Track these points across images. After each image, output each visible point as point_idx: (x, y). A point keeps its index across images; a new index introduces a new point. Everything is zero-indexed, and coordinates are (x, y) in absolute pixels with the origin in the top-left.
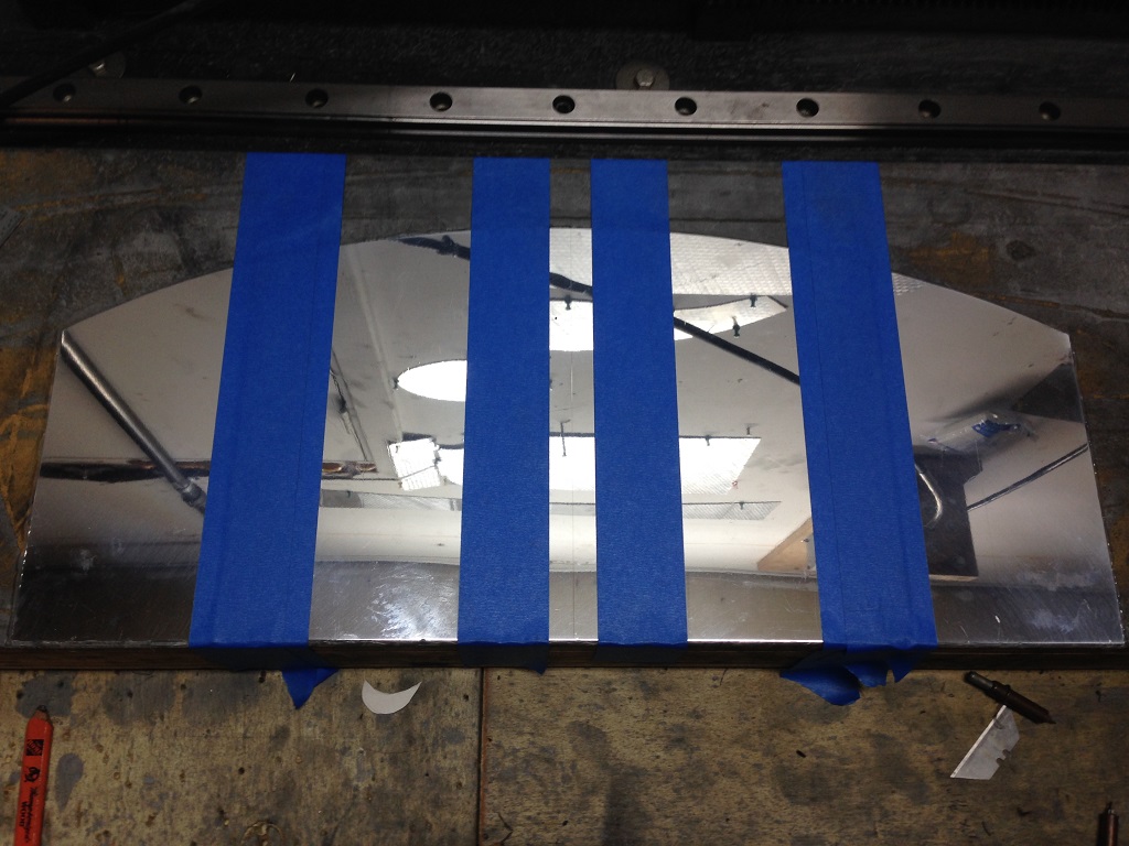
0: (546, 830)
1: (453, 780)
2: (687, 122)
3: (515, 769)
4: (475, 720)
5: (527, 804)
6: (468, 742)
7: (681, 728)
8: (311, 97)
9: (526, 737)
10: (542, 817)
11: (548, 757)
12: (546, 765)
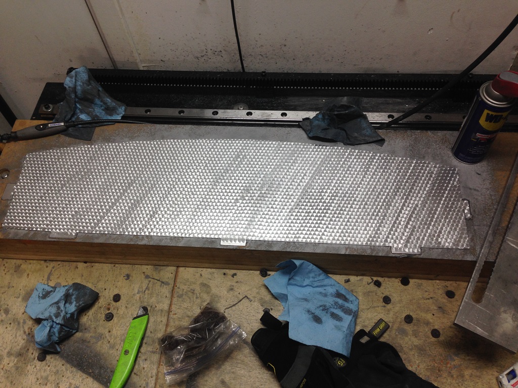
0: (189, 311)
1: (165, 295)
2: (249, 118)
3: (182, 294)
4: (174, 279)
5: (185, 304)
6: (170, 285)
7: (233, 286)
8: (146, 112)
9: (186, 286)
10: (189, 308)
11: (193, 292)
12: (191, 294)
